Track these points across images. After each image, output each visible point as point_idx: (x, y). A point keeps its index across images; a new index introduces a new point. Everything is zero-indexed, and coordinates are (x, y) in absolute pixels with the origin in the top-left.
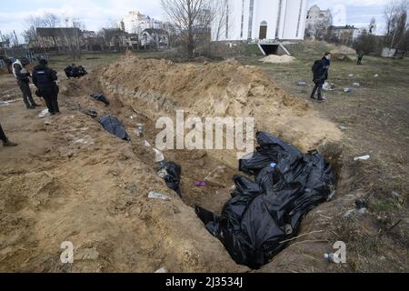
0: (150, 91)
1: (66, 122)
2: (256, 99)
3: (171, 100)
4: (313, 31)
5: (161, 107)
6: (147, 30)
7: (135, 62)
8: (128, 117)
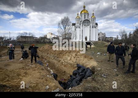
0: (52, 54)
1: (28, 61)
2: (78, 56)
3: (57, 56)
4: (101, 39)
5: (54, 58)
6: (53, 38)
7: (49, 46)
8: (44, 61)
